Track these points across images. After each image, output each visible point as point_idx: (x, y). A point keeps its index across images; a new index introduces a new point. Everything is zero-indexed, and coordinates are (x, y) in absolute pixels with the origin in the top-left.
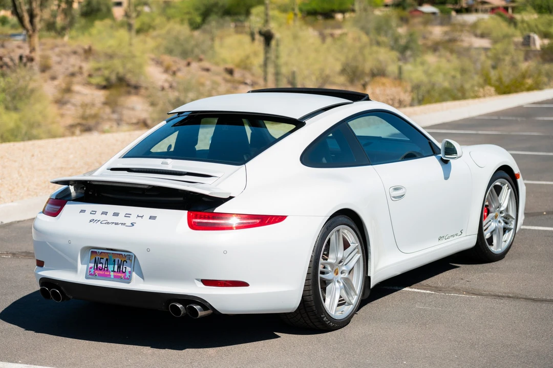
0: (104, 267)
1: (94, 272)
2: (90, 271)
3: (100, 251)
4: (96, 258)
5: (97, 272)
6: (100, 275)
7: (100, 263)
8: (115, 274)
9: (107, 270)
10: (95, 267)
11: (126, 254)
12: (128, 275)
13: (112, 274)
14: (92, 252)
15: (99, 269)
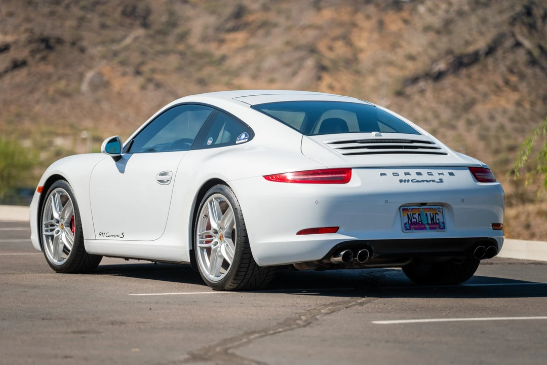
0: (418, 222)
1: (410, 227)
2: (405, 227)
3: (411, 208)
4: (408, 214)
5: (412, 227)
6: (416, 229)
7: (414, 218)
8: (430, 226)
9: (422, 223)
10: (410, 223)
11: (436, 207)
12: (442, 225)
13: (427, 226)
14: (403, 209)
15: (414, 223)
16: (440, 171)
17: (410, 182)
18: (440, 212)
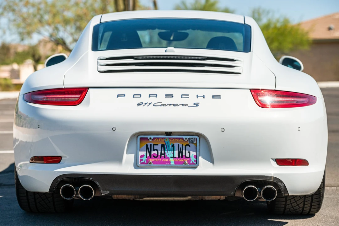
0: (159, 154)
1: (147, 160)
2: (141, 160)
3: (152, 137)
4: (147, 145)
5: (151, 161)
6: (155, 163)
7: (154, 150)
8: (176, 160)
9: (165, 157)
10: (148, 155)
11: (188, 137)
12: (193, 159)
13: (172, 160)
14: (141, 139)
15: (154, 156)
16: (201, 92)
17: (152, 105)
18: (193, 143)
